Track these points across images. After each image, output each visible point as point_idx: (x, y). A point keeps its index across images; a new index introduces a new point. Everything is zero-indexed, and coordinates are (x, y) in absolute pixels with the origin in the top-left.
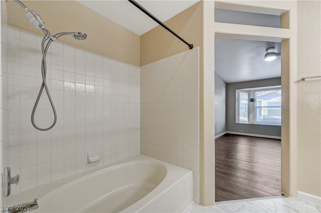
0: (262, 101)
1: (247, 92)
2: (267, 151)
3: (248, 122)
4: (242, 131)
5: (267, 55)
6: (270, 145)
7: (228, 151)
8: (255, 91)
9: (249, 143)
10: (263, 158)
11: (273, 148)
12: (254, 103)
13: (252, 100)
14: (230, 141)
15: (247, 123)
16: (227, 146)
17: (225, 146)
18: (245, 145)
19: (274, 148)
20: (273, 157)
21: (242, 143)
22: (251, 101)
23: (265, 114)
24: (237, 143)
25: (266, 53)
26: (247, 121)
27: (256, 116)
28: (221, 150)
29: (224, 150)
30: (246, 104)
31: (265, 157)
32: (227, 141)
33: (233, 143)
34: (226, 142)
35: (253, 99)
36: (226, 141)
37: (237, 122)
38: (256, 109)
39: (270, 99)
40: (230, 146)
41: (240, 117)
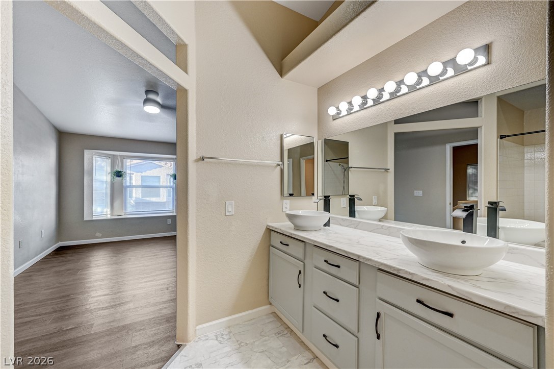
0: (133, 174)
1: (109, 157)
2: (147, 266)
3: (112, 214)
4: (98, 234)
5: (147, 101)
6: (151, 251)
7: (63, 297)
8: (124, 157)
9: (114, 259)
10: (142, 283)
11: (154, 255)
12: (122, 179)
13: (119, 174)
14: (68, 266)
15: (109, 217)
16: (61, 283)
17: (57, 285)
18: (106, 265)
19: (156, 255)
20: (157, 275)
21: (98, 262)
22: (117, 176)
23: (137, 196)
24: (87, 267)
25: (146, 98)
26: (109, 213)
27: (125, 203)
28: (41, 301)
29: (52, 299)
30: (106, 182)
31: (145, 280)
32: (63, 268)
33: (79, 270)
34: (59, 272)
35: (121, 172)
36: (57, 269)
37: (86, 218)
38: (125, 189)
39: (145, 171)
40: (71, 279)
41: (94, 208)
